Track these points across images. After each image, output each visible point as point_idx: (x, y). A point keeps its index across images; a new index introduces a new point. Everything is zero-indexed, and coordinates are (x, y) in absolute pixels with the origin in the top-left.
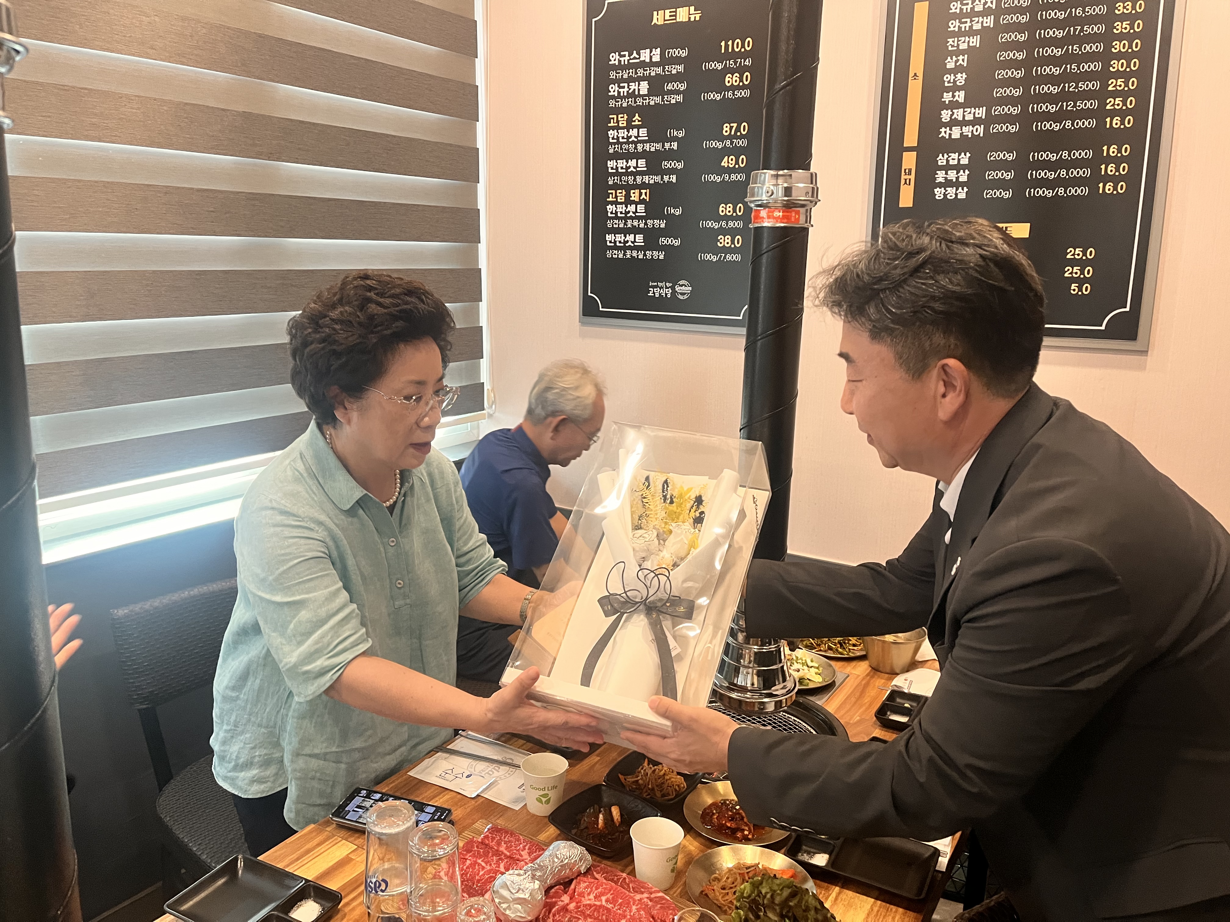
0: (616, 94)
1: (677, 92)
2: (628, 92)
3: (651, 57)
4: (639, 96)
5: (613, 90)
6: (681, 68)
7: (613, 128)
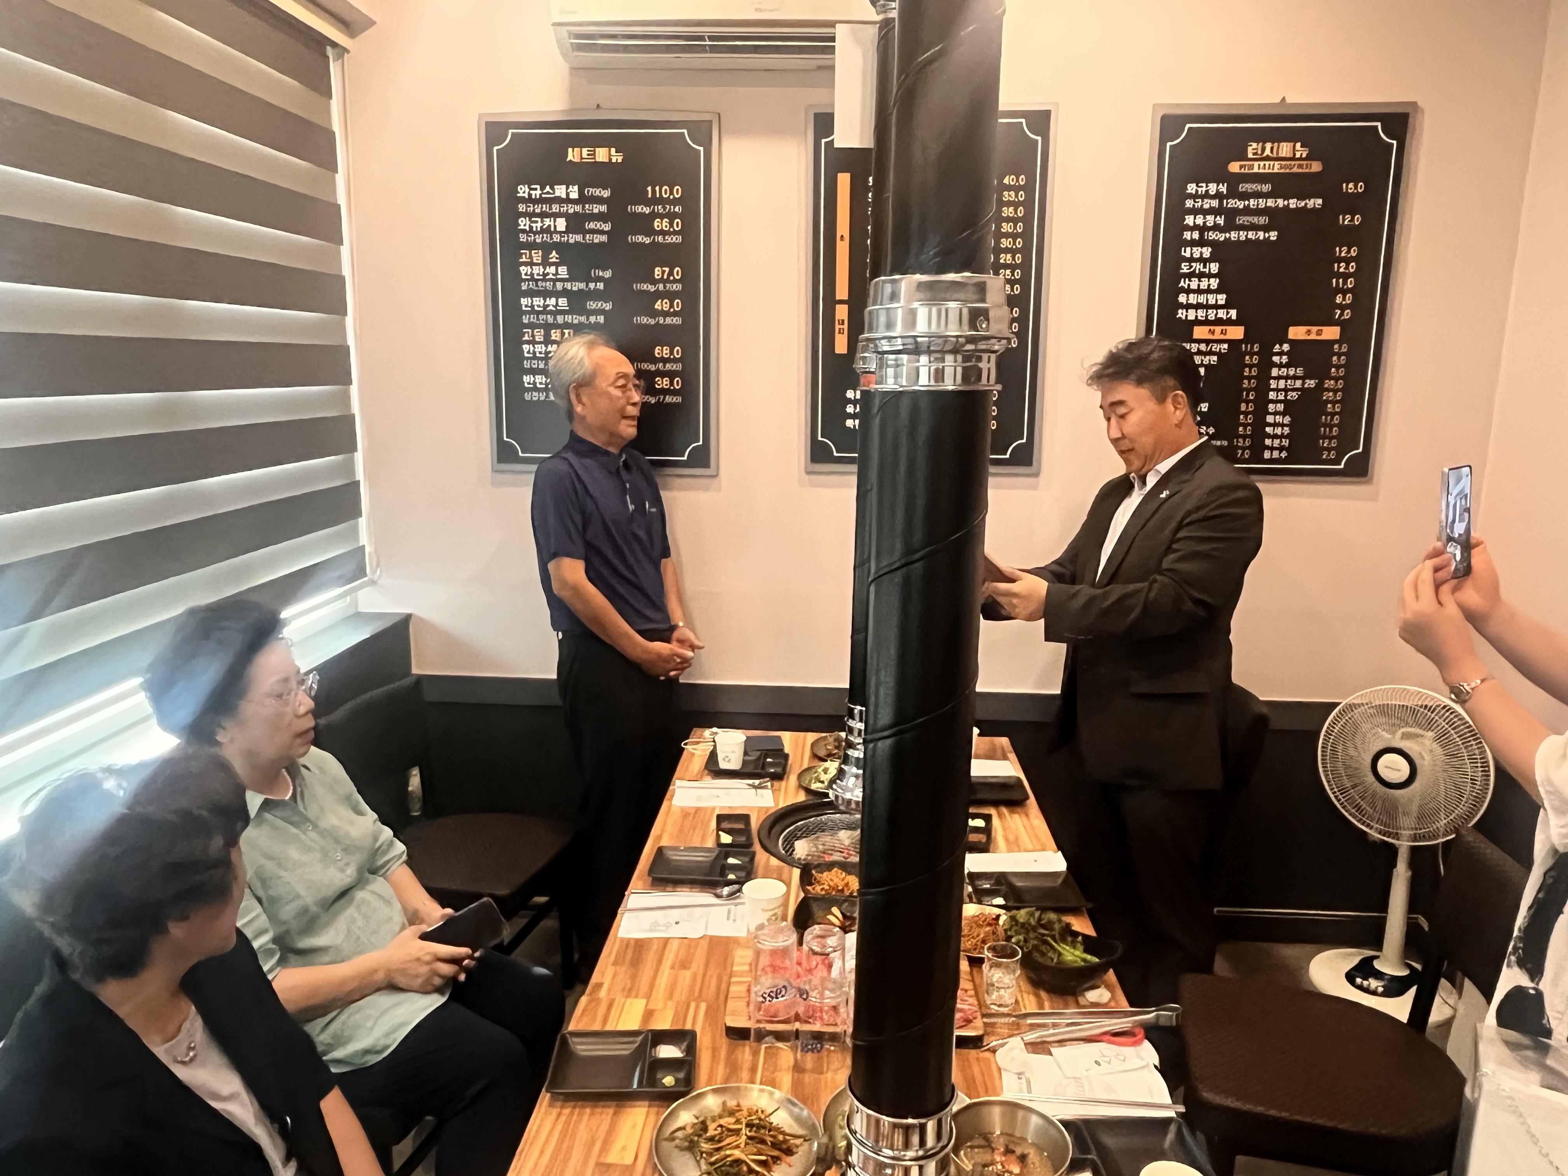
0: (527, 228)
1: (602, 232)
2: (541, 227)
3: (568, 194)
4: (556, 232)
5: (523, 223)
6: (603, 208)
7: (525, 264)
